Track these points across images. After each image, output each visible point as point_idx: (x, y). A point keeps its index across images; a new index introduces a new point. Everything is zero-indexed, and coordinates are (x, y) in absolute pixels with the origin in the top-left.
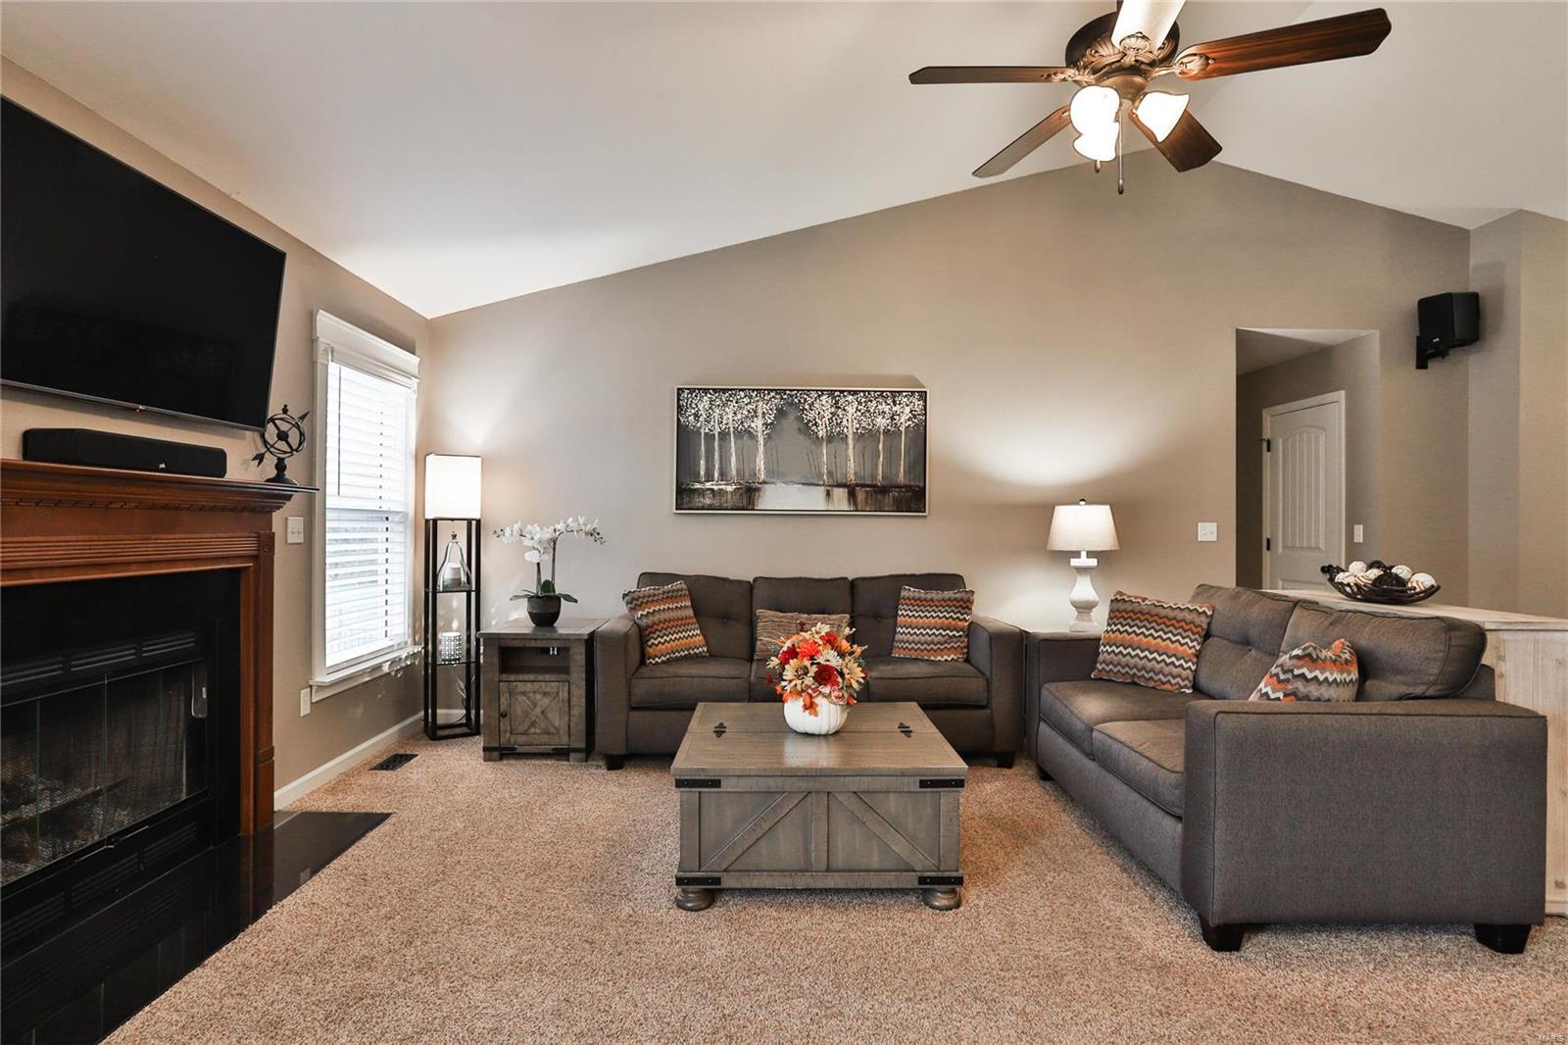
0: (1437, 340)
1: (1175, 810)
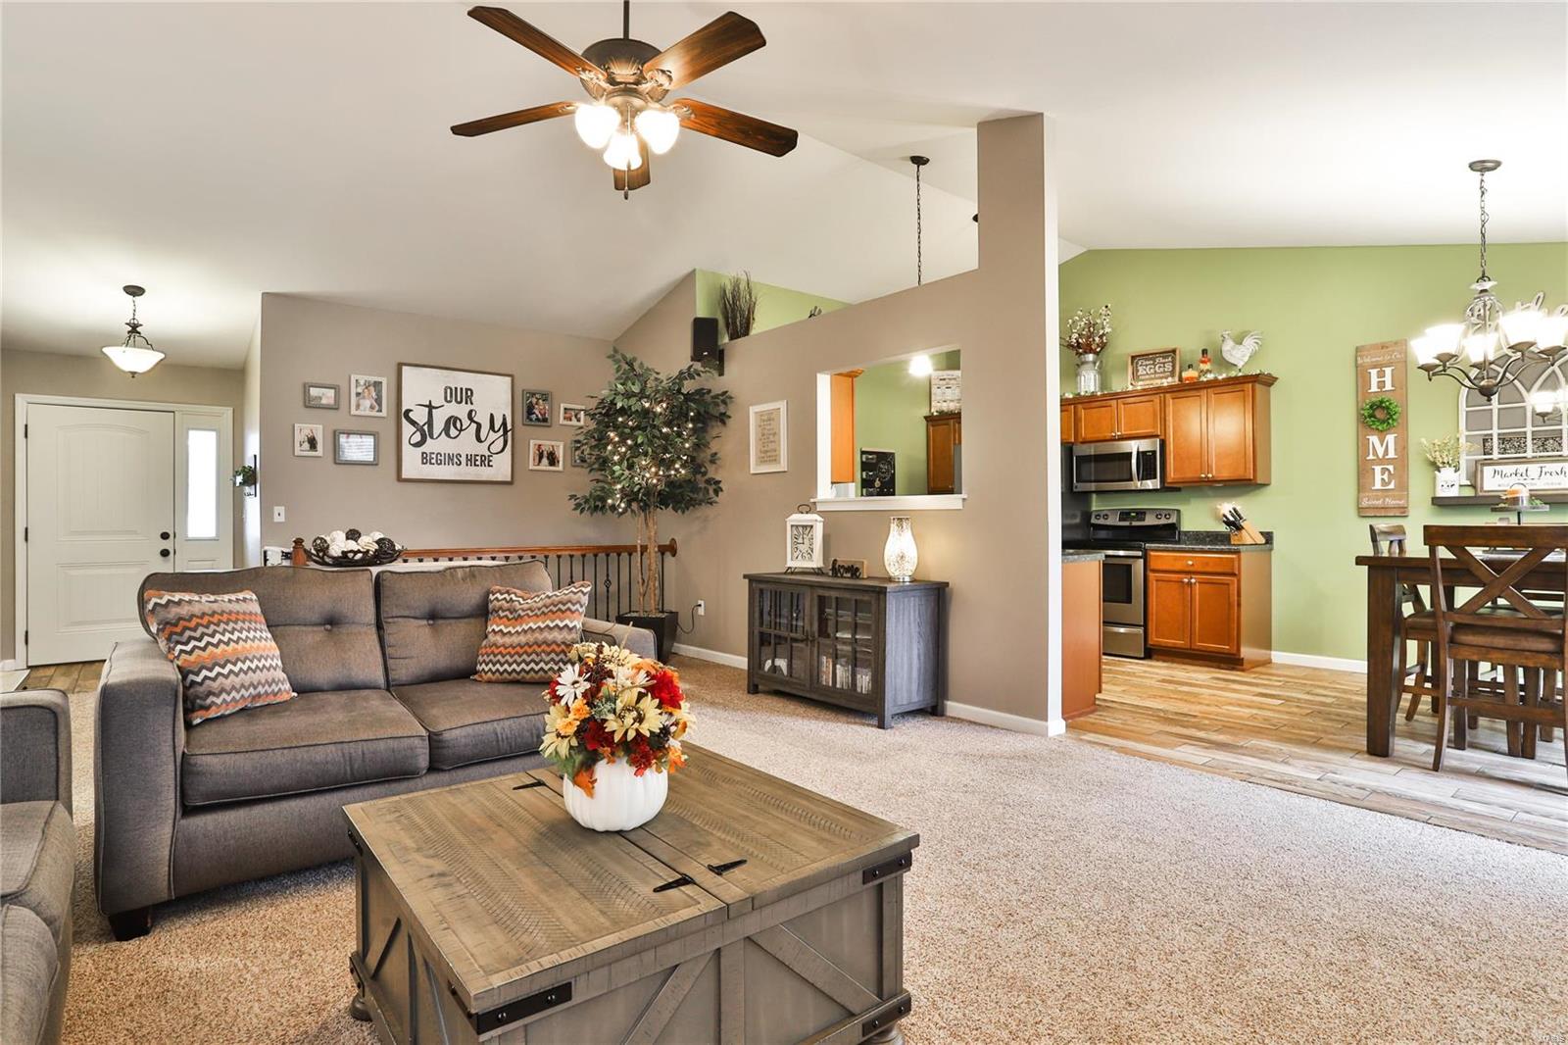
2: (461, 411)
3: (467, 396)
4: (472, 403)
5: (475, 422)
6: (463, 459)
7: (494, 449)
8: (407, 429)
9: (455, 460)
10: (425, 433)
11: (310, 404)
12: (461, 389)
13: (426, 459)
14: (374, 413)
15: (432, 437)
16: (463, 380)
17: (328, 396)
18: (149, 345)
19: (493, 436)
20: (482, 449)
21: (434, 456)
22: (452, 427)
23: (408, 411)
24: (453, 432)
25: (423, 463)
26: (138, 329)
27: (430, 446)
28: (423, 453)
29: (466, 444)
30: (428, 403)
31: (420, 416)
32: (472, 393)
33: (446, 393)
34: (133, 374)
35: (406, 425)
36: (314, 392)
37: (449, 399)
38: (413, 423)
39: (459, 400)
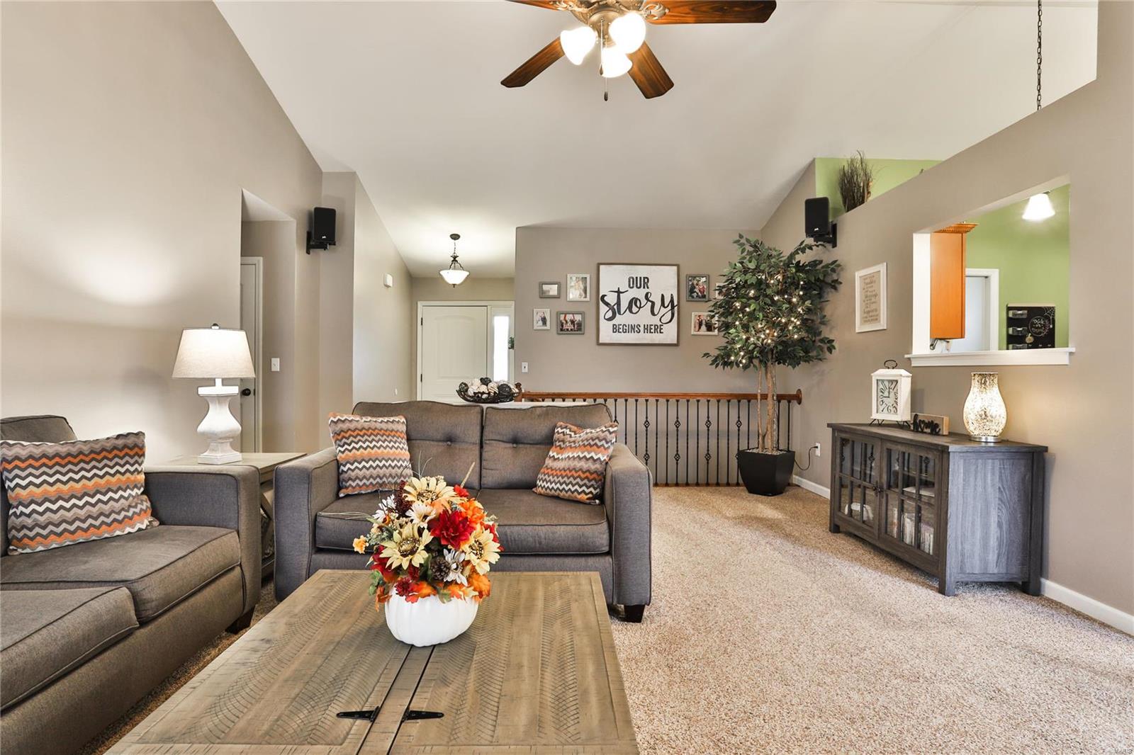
0: (325, 237)
1: (603, 549)
2: (640, 293)
3: (645, 282)
4: (648, 288)
5: (650, 301)
6: (642, 328)
7: (664, 320)
8: (603, 308)
9: (636, 329)
10: (615, 311)
11: (543, 296)
12: (640, 278)
13: (615, 329)
14: (582, 299)
15: (620, 314)
16: (641, 272)
17: (553, 290)
18: (462, 268)
19: (663, 310)
20: (655, 320)
21: (621, 327)
22: (634, 305)
23: (604, 296)
24: (635, 309)
25: (613, 332)
26: (457, 259)
27: (619, 320)
28: (614, 325)
29: (644, 317)
30: (617, 290)
31: (612, 299)
32: (648, 281)
33: (629, 281)
34: (454, 285)
35: (603, 307)
36: (545, 287)
37: (631, 286)
38: (607, 304)
39: (639, 286)
